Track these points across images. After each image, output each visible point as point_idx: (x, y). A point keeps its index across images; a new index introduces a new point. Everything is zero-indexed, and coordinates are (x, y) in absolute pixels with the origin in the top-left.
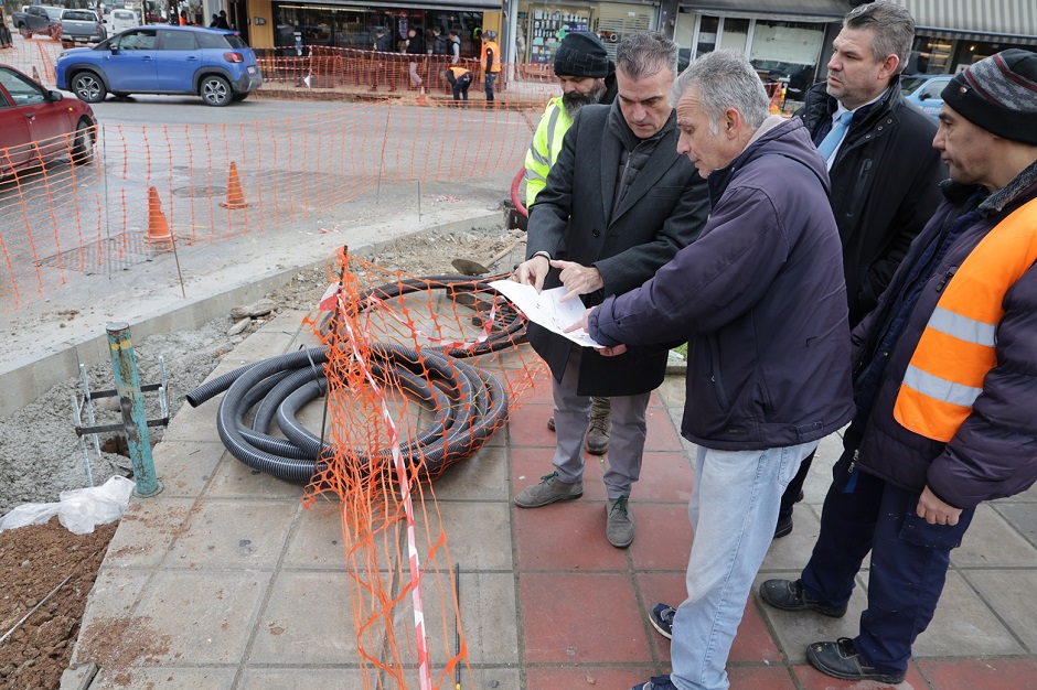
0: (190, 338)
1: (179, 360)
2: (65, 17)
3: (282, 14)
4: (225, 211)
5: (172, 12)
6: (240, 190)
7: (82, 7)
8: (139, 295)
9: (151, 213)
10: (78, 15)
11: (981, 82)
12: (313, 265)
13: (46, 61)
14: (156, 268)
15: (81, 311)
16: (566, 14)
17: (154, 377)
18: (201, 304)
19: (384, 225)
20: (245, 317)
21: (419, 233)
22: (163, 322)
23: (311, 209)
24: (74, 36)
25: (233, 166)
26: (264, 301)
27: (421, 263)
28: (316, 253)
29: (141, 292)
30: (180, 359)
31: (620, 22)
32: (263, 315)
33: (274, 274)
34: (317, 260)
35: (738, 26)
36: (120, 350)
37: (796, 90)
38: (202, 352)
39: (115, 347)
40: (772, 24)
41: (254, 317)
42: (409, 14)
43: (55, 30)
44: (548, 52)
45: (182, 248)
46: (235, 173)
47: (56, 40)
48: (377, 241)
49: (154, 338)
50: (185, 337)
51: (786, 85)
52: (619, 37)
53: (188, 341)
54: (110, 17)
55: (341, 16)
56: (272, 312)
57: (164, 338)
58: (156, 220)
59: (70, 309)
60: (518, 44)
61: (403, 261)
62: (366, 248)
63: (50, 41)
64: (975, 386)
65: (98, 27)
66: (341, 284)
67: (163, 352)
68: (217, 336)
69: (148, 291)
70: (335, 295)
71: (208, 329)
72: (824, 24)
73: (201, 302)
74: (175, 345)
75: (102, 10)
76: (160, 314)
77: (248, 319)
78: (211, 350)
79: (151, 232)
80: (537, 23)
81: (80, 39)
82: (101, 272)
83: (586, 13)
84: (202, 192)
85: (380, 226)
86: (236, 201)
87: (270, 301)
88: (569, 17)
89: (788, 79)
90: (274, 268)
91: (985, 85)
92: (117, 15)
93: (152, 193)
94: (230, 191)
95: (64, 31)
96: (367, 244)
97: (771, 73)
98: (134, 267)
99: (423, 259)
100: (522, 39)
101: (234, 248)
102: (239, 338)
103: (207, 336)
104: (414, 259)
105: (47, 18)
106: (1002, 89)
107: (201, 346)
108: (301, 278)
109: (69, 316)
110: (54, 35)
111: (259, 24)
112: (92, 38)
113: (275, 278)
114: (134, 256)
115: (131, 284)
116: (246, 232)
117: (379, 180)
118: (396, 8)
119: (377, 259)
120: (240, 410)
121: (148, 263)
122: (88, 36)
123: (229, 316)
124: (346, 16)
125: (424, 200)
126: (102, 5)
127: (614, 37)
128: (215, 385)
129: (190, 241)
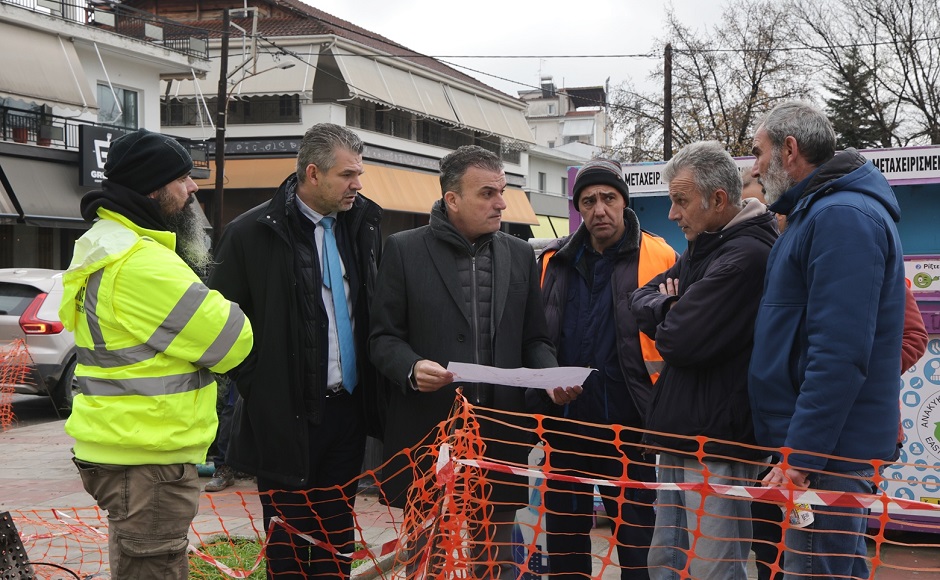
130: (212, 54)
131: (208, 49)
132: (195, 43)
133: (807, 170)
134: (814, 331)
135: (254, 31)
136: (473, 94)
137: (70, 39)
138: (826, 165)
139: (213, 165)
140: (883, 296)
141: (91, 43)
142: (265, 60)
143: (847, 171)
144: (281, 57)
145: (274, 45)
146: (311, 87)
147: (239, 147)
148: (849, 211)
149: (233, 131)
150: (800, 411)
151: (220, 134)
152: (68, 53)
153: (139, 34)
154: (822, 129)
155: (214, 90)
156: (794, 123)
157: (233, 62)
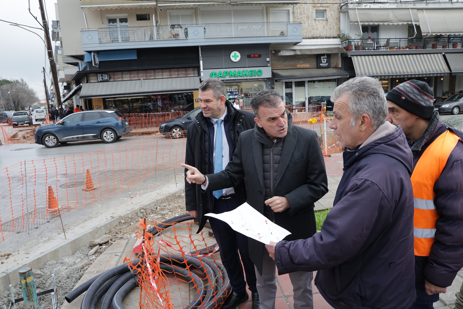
0: (69, 260)
1: (63, 273)
2: (14, 115)
3: (107, 103)
4: (84, 192)
5: (60, 107)
6: (91, 182)
7: (22, 110)
8: (43, 240)
9: (49, 199)
10: (20, 113)
11: (410, 94)
12: (128, 214)
13: (4, 134)
14: (52, 225)
15: (13, 254)
16: (228, 88)
17: (50, 284)
18: (74, 242)
19: (160, 191)
20: (96, 245)
21: (177, 192)
22: (55, 254)
23: (125, 187)
24: (18, 122)
25: (88, 171)
26: (106, 236)
27: (179, 206)
28: (129, 208)
29: (44, 239)
30: (64, 271)
31: (251, 89)
32: (105, 243)
33: (110, 221)
34: (130, 211)
35: (300, 84)
36: (26, 283)
37: (330, 107)
38: (75, 267)
39: (23, 282)
40: (314, 81)
41: (101, 245)
42: (161, 97)
43: (10, 121)
45: (64, 214)
46: (89, 175)
47: (10, 125)
48: (157, 199)
49: (50, 263)
50: (67, 260)
51: (325, 105)
52: (252, 95)
53: (68, 261)
54: (34, 113)
55: (133, 101)
56: (110, 241)
57: (55, 262)
58: (51, 201)
59: (7, 253)
61: (171, 207)
62: (153, 202)
63: (7, 125)
64: (432, 228)
65: (28, 117)
66: (144, 238)
67: (55, 269)
68: (82, 257)
69: (47, 238)
70: (141, 244)
71: (78, 254)
72: (335, 79)
73: (74, 241)
74: (61, 265)
75: (31, 110)
76: (53, 250)
77: (98, 247)
78: (80, 265)
79: (49, 208)
81: (20, 123)
82: (24, 231)
83: (236, 87)
84: (74, 185)
85: (158, 191)
86: (89, 187)
87: (108, 236)
88: (230, 89)
89: (325, 103)
90: (109, 218)
91: (412, 96)
92: (37, 112)
93: (50, 189)
94: (87, 183)
95: (14, 121)
96: (153, 201)
97: (318, 101)
98: (41, 226)
99: (180, 204)
101: (90, 210)
102: (94, 257)
103: (77, 258)
104: (176, 205)
105: (7, 116)
106: (419, 97)
107: (75, 263)
108: (123, 221)
109: (6, 257)
110: (9, 123)
111: (98, 108)
112: (26, 122)
113: (110, 224)
114: (41, 220)
115: (39, 235)
116: (96, 201)
117: (156, 169)
118: (156, 95)
119: (159, 207)
120: (93, 302)
121: (48, 224)
122: (24, 121)
123: (88, 246)
124: (135, 100)
125: (177, 176)
126: (31, 108)
127: (249, 95)
128: (81, 289)
129: (68, 209)
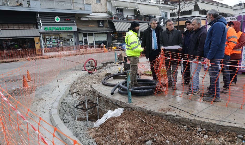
16: (54, 36)
18: (65, 92)
20: (74, 93)
33: (68, 86)
35: (91, 35)
44: (51, 45)
49: (66, 99)
60: (44, 44)
71: (69, 97)
72: (106, 32)
80: (47, 39)
83: (58, 36)
100: (44, 43)
102: (78, 96)
123: (70, 94)
130: (178, 5)
131: (177, 5)
132: (175, 4)
133: (213, 19)
134: (212, 41)
135: (184, 1)
136: (222, 7)
137: (158, 6)
138: (217, 18)
139: (177, 22)
140: (222, 36)
141: (161, 6)
142: (186, 5)
143: (219, 19)
144: (188, 5)
145: (187, 3)
146: (193, 9)
147: (182, 19)
148: (219, 24)
149: (180, 17)
150: (209, 51)
151: (179, 17)
152: (157, 8)
153: (167, 4)
154: (216, 13)
155: (178, 11)
156: (212, 12)
157: (181, 6)
